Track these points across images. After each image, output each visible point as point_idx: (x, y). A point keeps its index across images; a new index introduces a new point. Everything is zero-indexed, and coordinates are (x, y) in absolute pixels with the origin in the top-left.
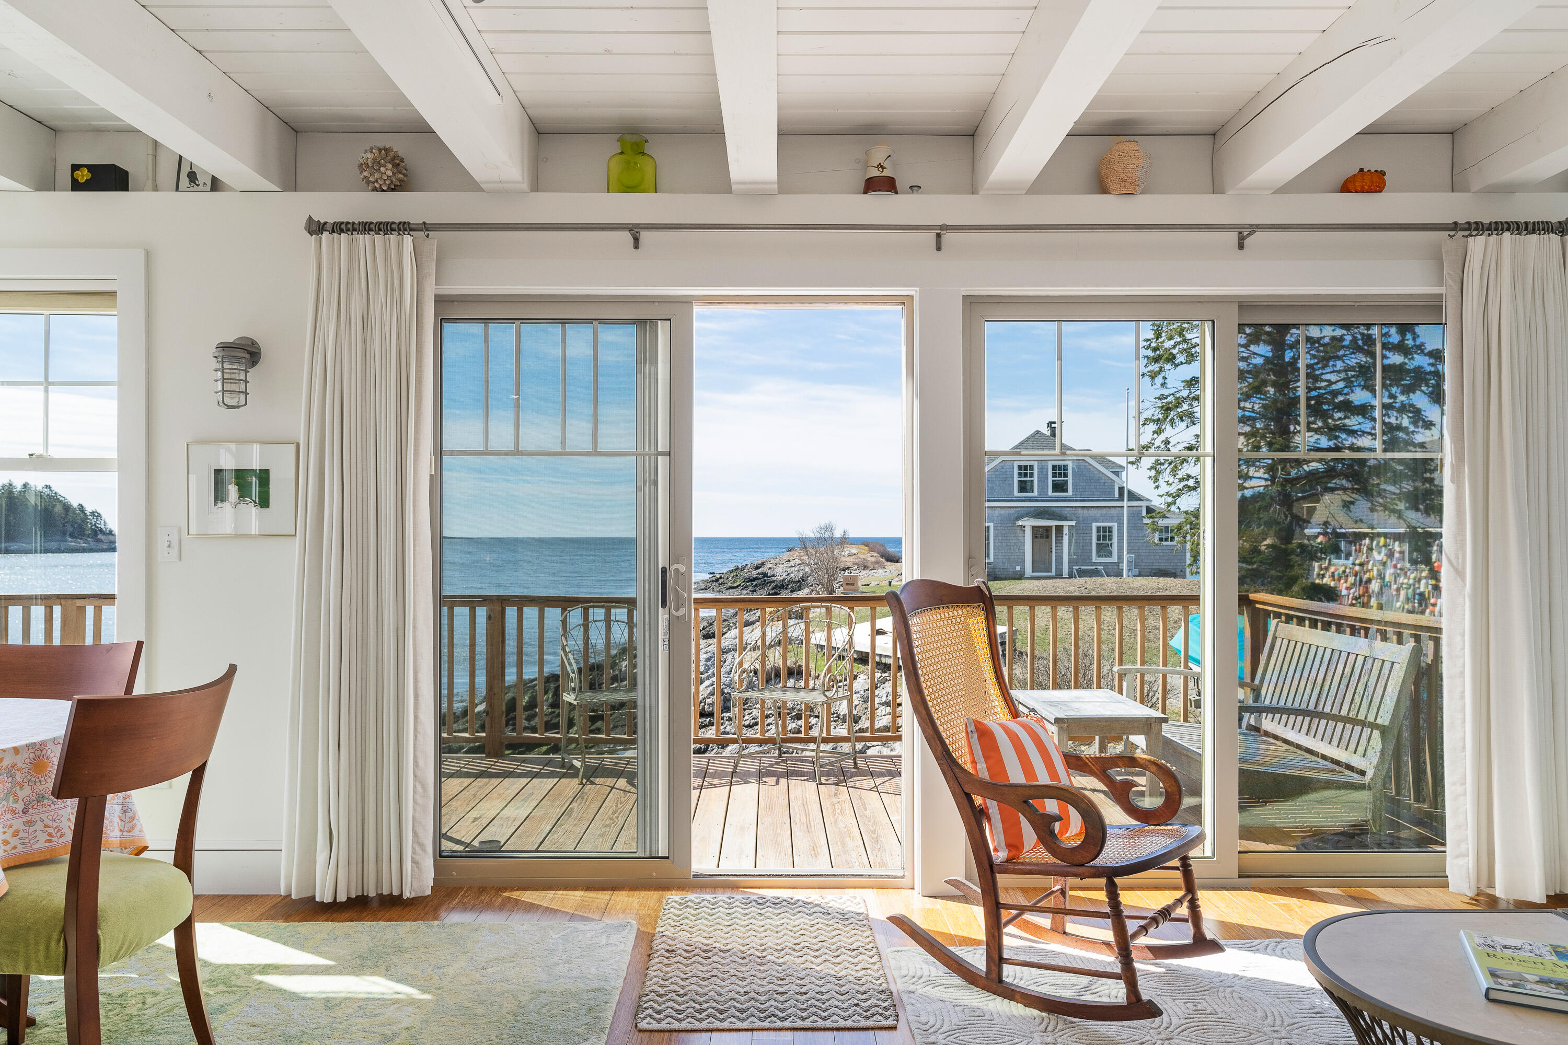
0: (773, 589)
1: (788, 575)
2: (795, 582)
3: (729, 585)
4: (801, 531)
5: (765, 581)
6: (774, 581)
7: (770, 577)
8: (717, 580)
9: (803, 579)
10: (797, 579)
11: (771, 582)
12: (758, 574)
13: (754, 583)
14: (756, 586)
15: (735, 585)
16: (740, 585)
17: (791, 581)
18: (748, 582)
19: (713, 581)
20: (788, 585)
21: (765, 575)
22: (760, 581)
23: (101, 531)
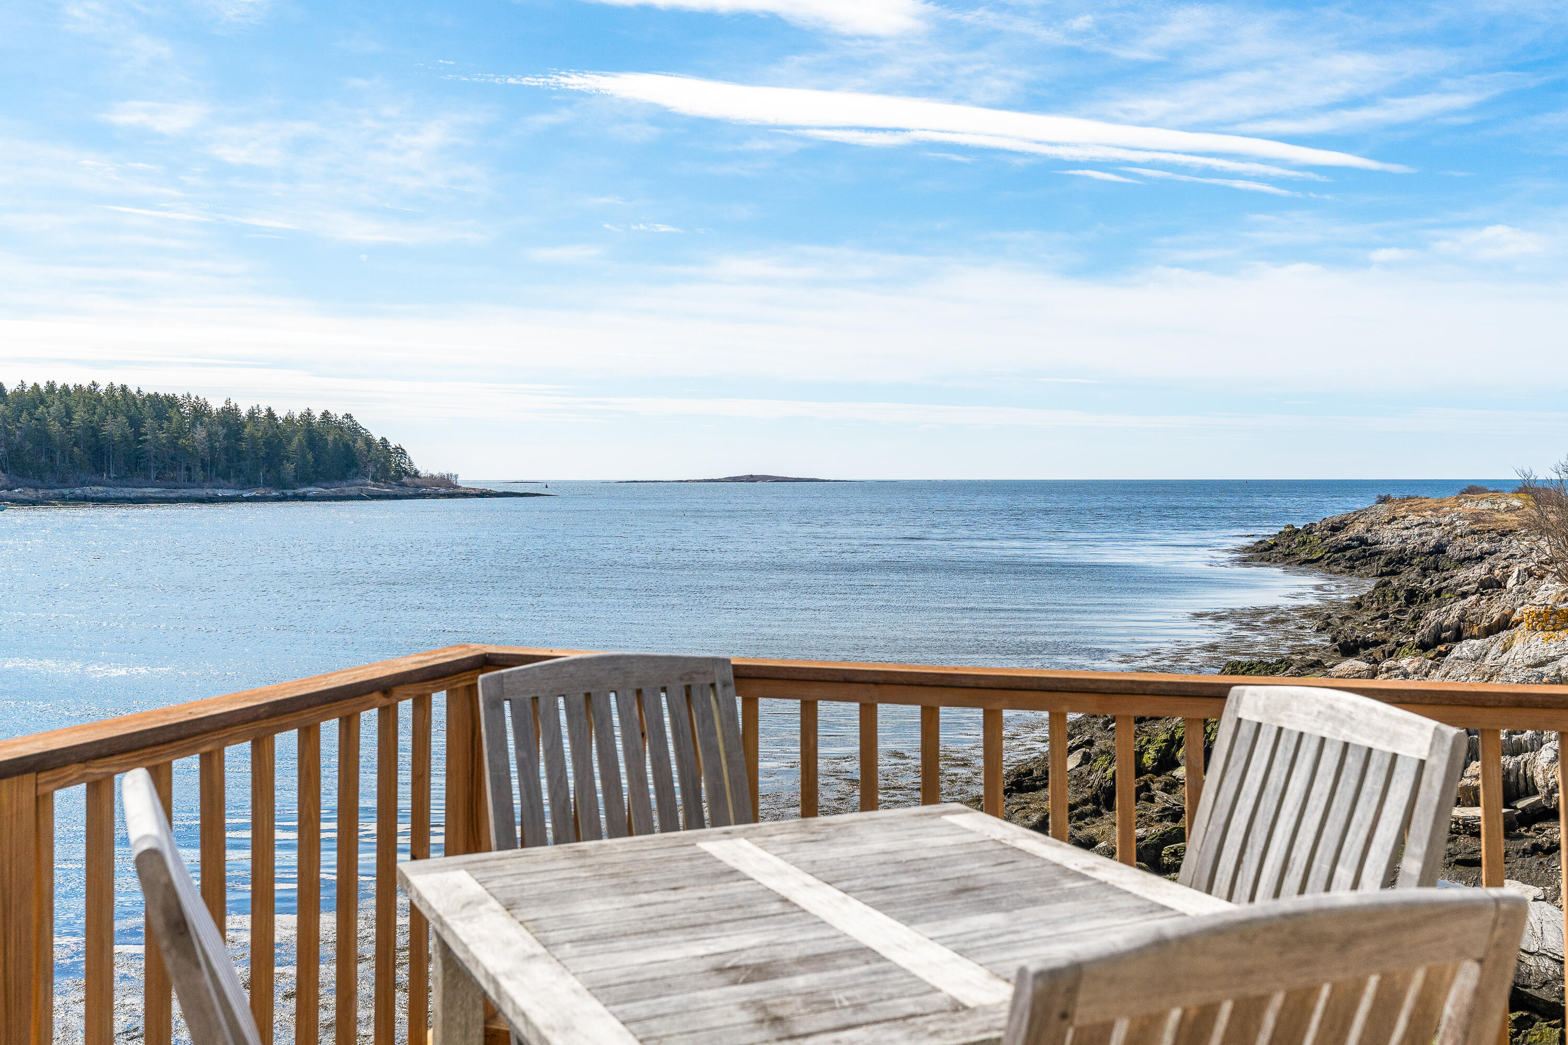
0: (1387, 565)
1: (1403, 541)
2: (1425, 554)
3: (1303, 556)
4: (1527, 471)
5: (1364, 551)
6: (1381, 553)
7: (1371, 545)
8: (1271, 547)
9: (1440, 549)
10: (1426, 549)
11: (1376, 554)
12: (1350, 539)
13: (1348, 554)
14: (1350, 559)
15: (1315, 557)
16: (1322, 557)
17: (1415, 553)
18: (1335, 552)
19: (1265, 550)
20: (1411, 559)
21: (1363, 541)
22: (1357, 551)
23: (406, 473)
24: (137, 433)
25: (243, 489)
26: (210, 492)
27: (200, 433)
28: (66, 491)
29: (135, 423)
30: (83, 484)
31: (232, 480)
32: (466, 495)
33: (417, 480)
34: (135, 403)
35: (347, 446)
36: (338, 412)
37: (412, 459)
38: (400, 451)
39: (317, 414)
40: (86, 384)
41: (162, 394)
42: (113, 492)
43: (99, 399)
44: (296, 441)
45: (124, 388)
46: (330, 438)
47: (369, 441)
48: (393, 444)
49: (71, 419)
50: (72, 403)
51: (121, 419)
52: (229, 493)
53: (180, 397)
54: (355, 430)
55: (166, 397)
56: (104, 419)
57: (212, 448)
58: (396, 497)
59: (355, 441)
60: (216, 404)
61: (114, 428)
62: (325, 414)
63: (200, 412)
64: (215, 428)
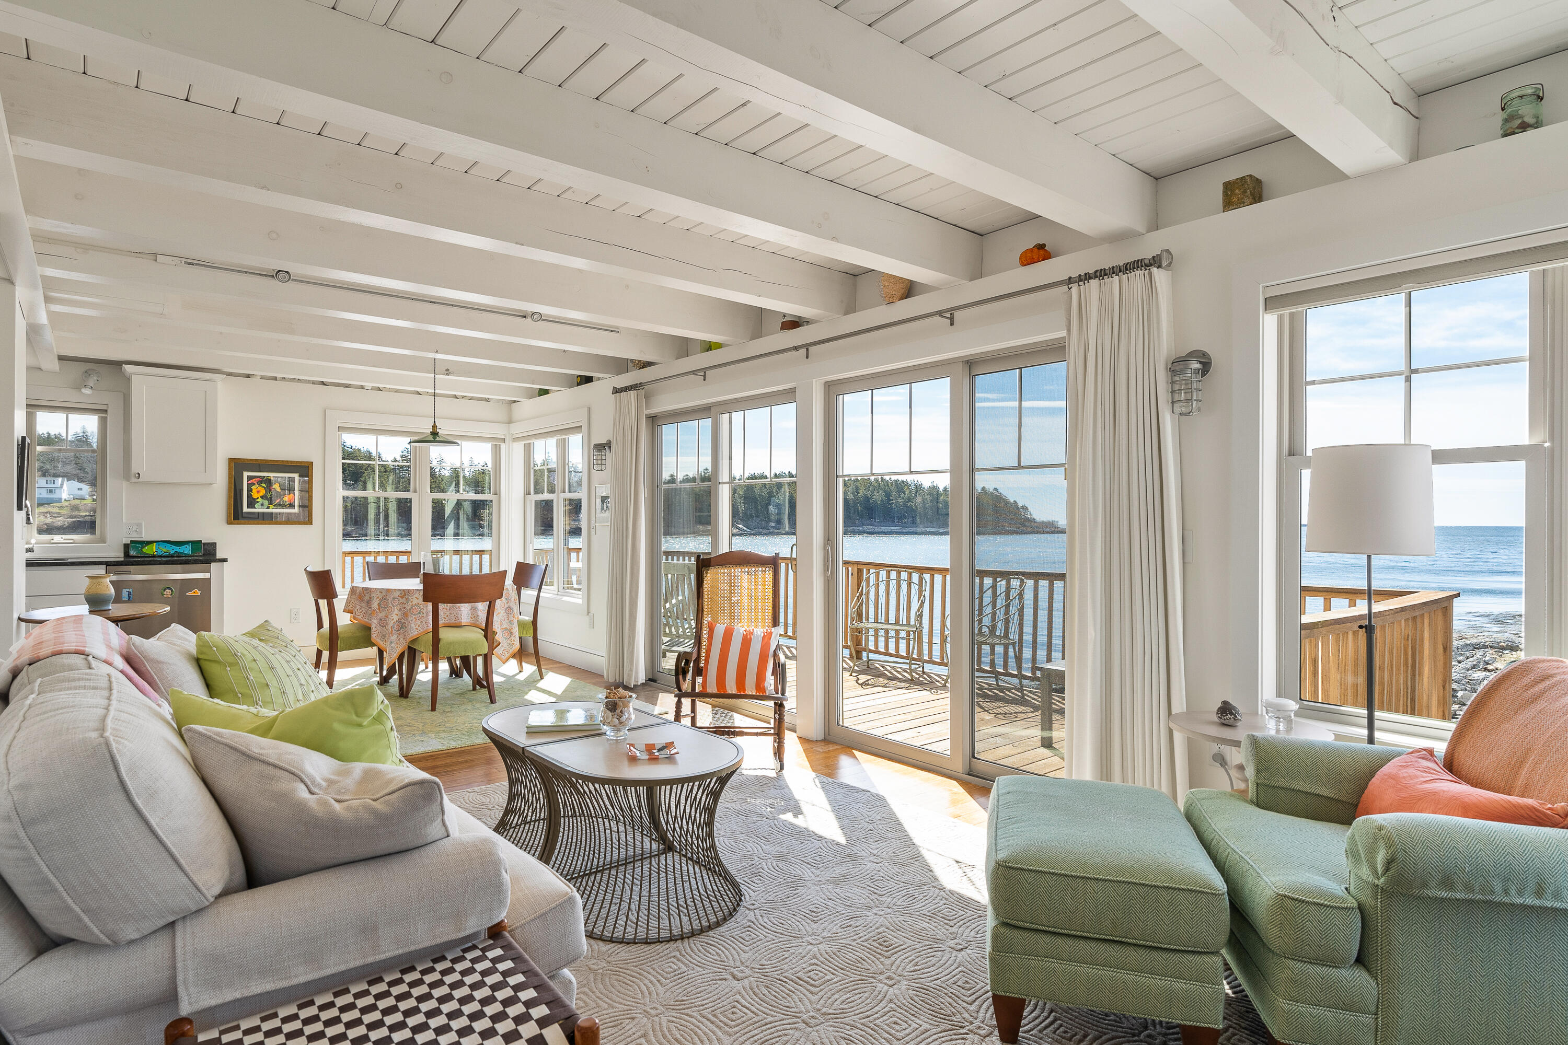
23: (1027, 520)
24: (889, 500)
26: (923, 529)
27: (919, 499)
28: (855, 528)
29: (888, 494)
30: (863, 525)
31: (935, 523)
33: (1033, 524)
37: (1031, 512)
38: (1025, 508)
42: (877, 529)
47: (1007, 502)
48: (1020, 505)
49: (859, 493)
50: (859, 485)
51: (882, 493)
53: (909, 481)
54: (1000, 496)
56: (873, 493)
57: (925, 508)
58: (1022, 533)
61: (878, 497)
62: (983, 488)
64: (926, 497)
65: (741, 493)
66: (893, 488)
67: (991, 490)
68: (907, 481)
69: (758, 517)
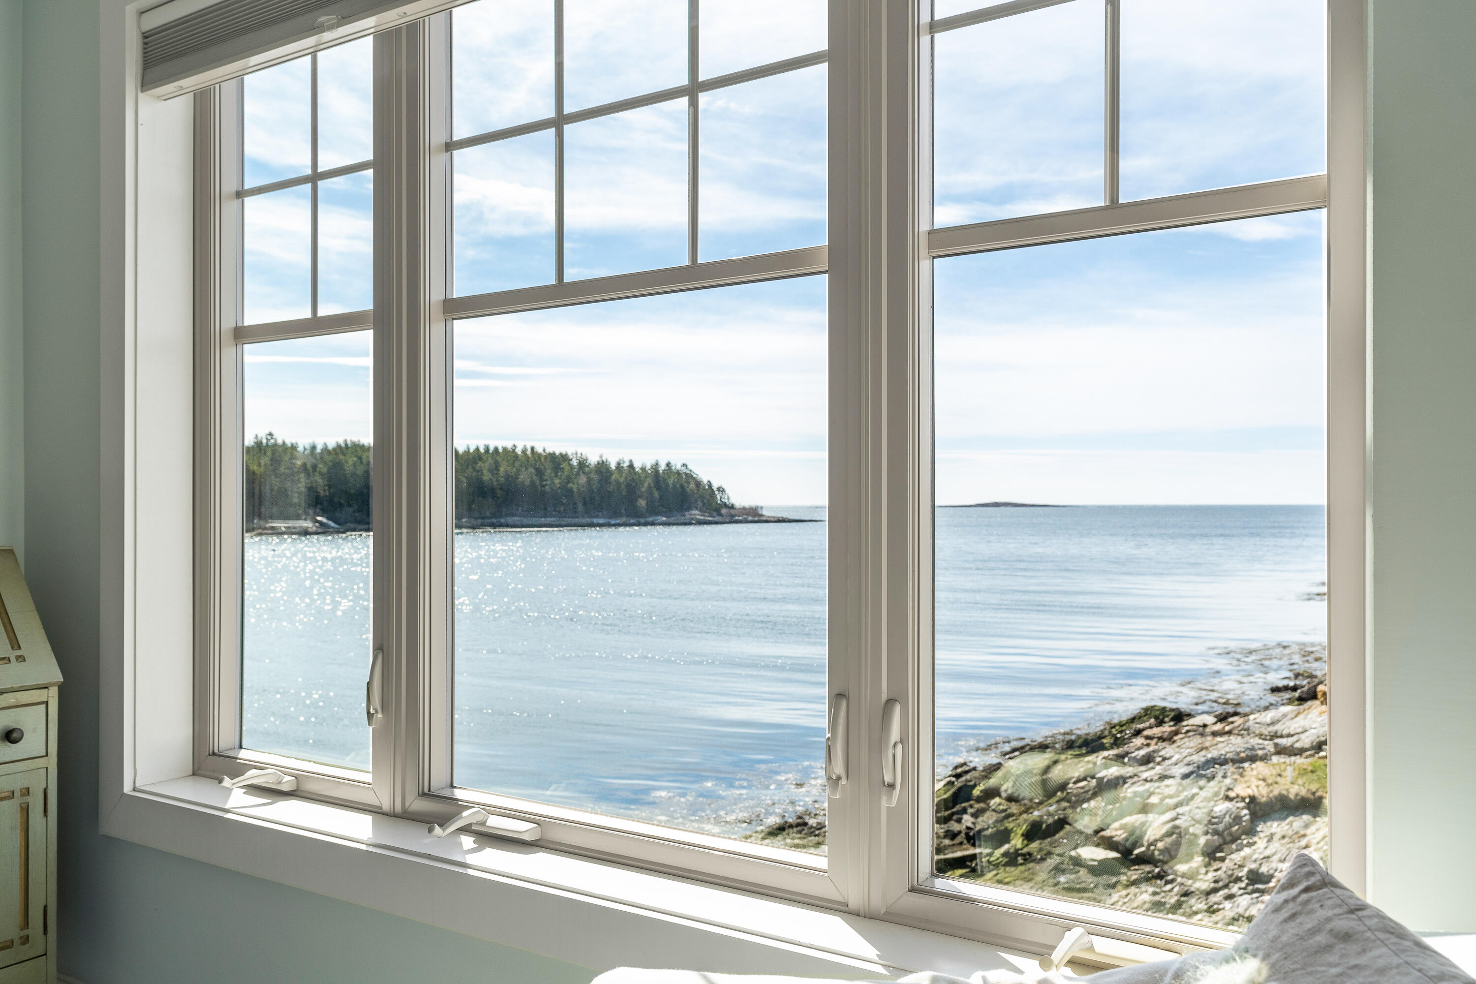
23: (725, 504)
24: (542, 480)
25: (610, 518)
26: (589, 520)
27: (583, 480)
29: (540, 472)
32: (767, 521)
33: (731, 510)
34: (540, 459)
35: (682, 487)
36: (677, 465)
37: (730, 496)
38: (721, 490)
39: (662, 467)
40: (509, 446)
41: (557, 453)
43: (516, 456)
44: (646, 485)
45: (532, 449)
46: (671, 481)
47: (698, 483)
48: (715, 486)
49: (498, 470)
50: (499, 459)
51: (531, 470)
52: (601, 521)
53: (570, 453)
54: (690, 476)
55: (561, 454)
56: (518, 470)
57: (590, 490)
58: (716, 523)
59: (689, 483)
60: (593, 459)
61: (526, 477)
62: (668, 465)
63: (582, 464)
64: (592, 476)
65: (325, 470)
66: (548, 465)
67: (679, 467)
68: (566, 455)
69: (350, 505)
